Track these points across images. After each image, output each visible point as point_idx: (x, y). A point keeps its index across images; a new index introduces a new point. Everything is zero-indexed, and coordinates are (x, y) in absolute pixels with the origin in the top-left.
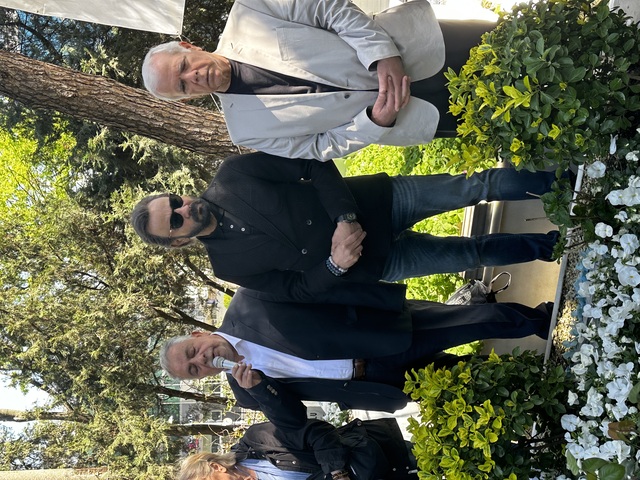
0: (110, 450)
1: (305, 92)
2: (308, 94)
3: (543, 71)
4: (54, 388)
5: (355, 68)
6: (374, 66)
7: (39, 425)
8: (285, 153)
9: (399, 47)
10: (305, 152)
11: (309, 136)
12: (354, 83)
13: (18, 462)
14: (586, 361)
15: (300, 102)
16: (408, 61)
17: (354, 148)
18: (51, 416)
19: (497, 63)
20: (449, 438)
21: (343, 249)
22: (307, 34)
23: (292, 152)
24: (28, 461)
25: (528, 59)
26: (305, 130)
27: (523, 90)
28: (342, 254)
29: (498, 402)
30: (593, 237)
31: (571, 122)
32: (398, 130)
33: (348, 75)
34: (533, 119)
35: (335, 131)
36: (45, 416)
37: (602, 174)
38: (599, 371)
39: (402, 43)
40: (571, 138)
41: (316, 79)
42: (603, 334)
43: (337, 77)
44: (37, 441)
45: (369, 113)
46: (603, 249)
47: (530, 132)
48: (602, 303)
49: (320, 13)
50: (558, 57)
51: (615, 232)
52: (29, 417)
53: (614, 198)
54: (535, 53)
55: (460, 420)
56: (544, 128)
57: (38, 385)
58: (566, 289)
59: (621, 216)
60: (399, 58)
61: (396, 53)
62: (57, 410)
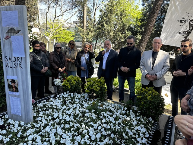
0: (88, 31)
1: (152, 63)
2: (152, 64)
3: (153, 102)
4: (99, 22)
5: (156, 72)
6: (156, 75)
7: (93, 20)
8: (141, 60)
9: (159, 79)
10: (141, 63)
11: (144, 64)
12: (153, 72)
13: (87, 16)
14: (105, 104)
15: (150, 63)
16: (156, 81)
17: (142, 71)
18: (94, 22)
19: (155, 95)
20: (95, 83)
21: (124, 69)
22: (163, 65)
23: (142, 61)
24: (88, 18)
25: (155, 100)
26: (145, 63)
27: (150, 99)
28: (123, 69)
29: (100, 90)
30: (125, 107)
31: (144, 105)
32: (144, 79)
33: (155, 71)
34: (145, 100)
35: (145, 68)
36: (94, 21)
37: (135, 109)
38: (104, 105)
39: (159, 80)
40: (141, 105)
41: (154, 65)
42: (110, 107)
43: (154, 69)
44: (90, 19)
45: (148, 74)
46: (123, 108)
47: (143, 99)
48: (114, 107)
49: (166, 67)
50: (155, 104)
51: (125, 110)
52: (94, 18)
53: (131, 111)
54: (156, 101)
55: (97, 85)
56: (143, 101)
57: (99, 19)
58: (115, 102)
59: (128, 111)
60: (157, 79)
61: (158, 79)
62: (95, 22)
